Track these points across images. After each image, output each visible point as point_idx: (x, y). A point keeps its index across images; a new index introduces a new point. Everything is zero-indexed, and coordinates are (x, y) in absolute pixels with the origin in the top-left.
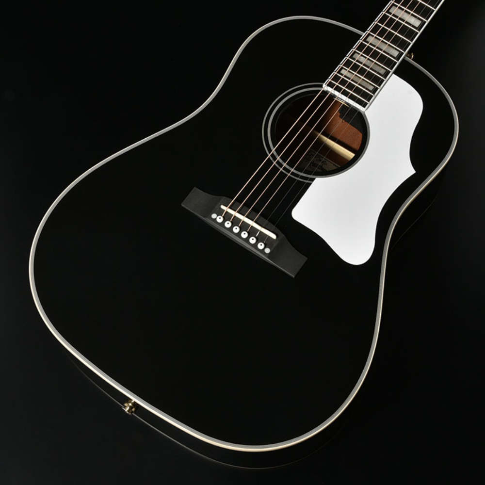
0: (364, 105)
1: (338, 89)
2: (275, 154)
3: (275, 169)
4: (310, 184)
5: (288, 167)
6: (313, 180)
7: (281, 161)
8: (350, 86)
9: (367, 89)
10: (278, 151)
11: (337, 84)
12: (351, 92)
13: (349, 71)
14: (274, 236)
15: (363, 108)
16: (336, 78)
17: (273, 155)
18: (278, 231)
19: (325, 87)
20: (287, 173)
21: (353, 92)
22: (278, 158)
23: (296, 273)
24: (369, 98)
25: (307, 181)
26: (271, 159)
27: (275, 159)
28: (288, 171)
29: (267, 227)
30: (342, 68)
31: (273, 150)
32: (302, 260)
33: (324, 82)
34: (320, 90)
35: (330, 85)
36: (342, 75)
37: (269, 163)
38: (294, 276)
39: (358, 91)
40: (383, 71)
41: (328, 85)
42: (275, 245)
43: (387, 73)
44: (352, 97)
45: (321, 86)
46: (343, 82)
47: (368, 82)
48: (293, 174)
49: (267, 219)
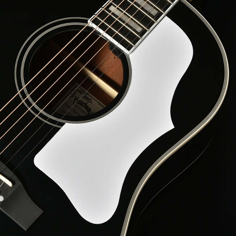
0: (129, 48)
1: (103, 27)
2: (26, 91)
3: (23, 108)
4: (58, 129)
5: (37, 107)
6: (62, 124)
7: (31, 100)
8: (117, 26)
9: (134, 30)
10: (29, 88)
11: (103, 21)
12: (117, 32)
13: (118, 8)
14: (10, 184)
15: (128, 51)
16: (103, 14)
17: (23, 93)
18: (15, 178)
19: (90, 24)
20: (35, 114)
21: (119, 32)
22: (28, 96)
23: (28, 227)
24: (135, 40)
25: (56, 126)
26: (21, 96)
27: (24, 96)
28: (37, 112)
29: (3, 173)
30: (111, 4)
31: (24, 87)
32: (37, 212)
33: (90, 18)
34: (85, 26)
35: (95, 22)
36: (110, 11)
37: (18, 100)
38: (26, 230)
39: (124, 31)
40: (154, 12)
41: (93, 22)
42: (9, 193)
43: (159, 14)
44: (117, 38)
45: (86, 22)
46: (110, 20)
47: (136, 23)
48: (41, 115)
49: (5, 164)
